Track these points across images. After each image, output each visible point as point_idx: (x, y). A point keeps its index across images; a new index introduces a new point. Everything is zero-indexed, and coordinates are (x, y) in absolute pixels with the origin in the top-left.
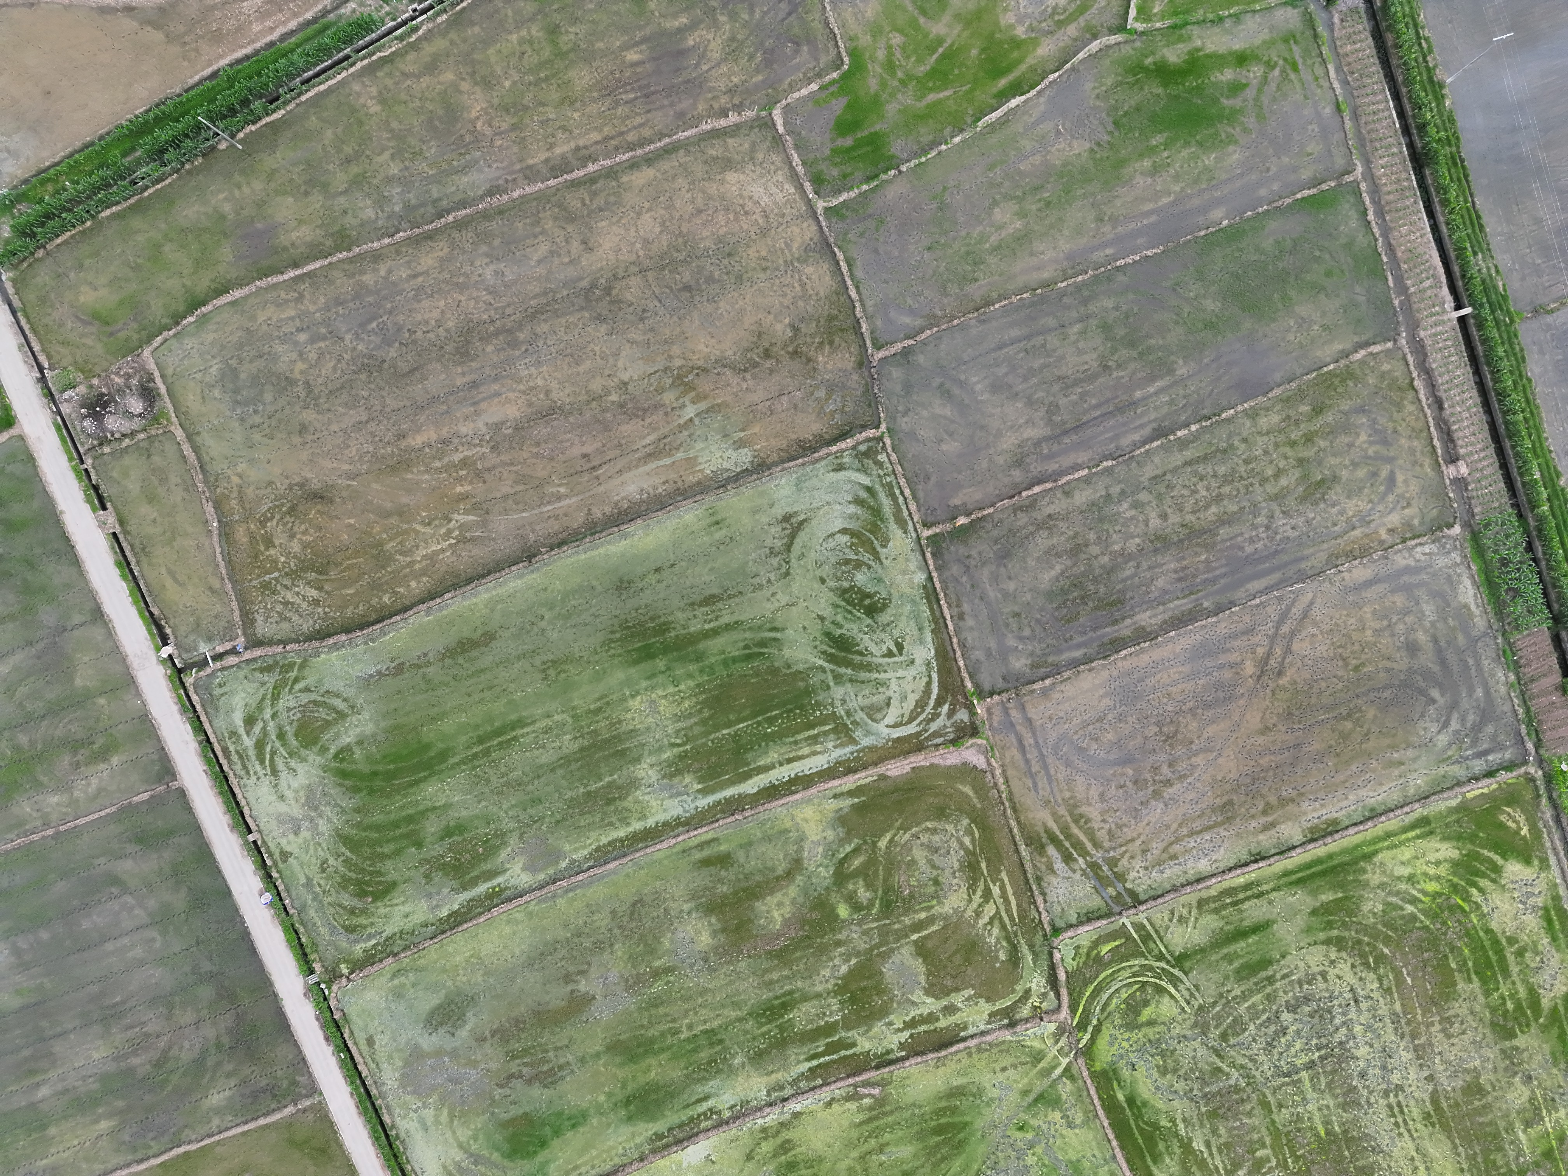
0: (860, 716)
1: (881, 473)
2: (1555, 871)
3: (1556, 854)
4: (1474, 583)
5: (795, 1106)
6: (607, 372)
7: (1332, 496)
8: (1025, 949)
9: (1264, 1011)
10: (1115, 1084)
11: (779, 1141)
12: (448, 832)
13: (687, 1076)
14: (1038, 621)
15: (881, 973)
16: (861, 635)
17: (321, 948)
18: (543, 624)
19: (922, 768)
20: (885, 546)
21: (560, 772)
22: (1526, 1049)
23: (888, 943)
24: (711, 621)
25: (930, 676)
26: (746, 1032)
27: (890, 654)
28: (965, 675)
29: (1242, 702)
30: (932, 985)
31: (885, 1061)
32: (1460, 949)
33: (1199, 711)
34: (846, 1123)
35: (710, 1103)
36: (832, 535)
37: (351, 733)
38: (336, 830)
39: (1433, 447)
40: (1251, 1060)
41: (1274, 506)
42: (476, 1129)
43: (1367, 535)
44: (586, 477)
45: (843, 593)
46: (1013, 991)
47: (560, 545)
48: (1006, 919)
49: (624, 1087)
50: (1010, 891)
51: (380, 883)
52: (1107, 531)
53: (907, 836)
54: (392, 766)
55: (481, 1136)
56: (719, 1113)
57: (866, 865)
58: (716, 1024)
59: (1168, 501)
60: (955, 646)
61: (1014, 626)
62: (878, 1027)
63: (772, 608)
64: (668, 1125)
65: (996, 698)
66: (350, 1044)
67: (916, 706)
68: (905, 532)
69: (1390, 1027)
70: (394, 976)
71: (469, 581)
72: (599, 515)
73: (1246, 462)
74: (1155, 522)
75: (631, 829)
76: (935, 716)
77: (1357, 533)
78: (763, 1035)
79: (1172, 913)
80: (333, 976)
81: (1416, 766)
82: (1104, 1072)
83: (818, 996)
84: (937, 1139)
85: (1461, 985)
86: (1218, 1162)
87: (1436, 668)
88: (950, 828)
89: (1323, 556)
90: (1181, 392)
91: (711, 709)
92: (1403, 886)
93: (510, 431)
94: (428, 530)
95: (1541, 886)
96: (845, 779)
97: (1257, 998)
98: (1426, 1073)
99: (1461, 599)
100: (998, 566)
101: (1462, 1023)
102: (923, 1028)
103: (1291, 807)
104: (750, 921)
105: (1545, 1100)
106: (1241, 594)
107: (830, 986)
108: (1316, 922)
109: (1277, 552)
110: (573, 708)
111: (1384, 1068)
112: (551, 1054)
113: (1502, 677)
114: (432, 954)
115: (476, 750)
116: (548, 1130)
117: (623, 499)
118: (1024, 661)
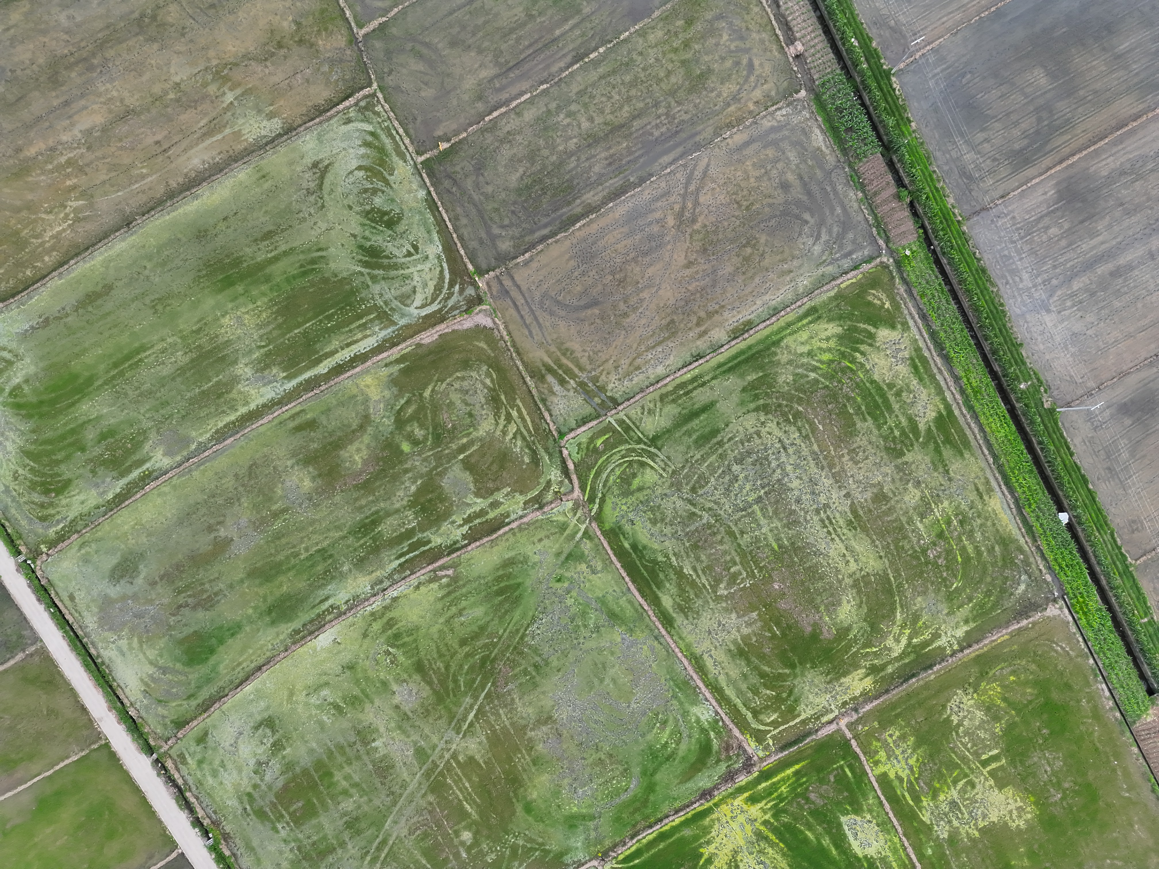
0: (395, 304)
1: (380, 120)
2: (914, 330)
3: (913, 318)
4: (822, 131)
5: (393, 593)
6: (163, 78)
7: (710, 84)
8: (542, 452)
9: (719, 468)
10: (621, 537)
11: (385, 620)
12: (103, 437)
13: (310, 585)
14: (513, 212)
15: (441, 486)
16: (386, 244)
17: (24, 536)
18: (147, 272)
19: (447, 333)
20: (392, 175)
21: (179, 380)
22: (914, 462)
23: (442, 465)
24: (272, 251)
25: (441, 266)
26: (348, 546)
27: (409, 254)
28: (466, 260)
29: (669, 247)
30: (479, 489)
31: (453, 548)
32: (854, 399)
33: (640, 259)
34: (431, 599)
35: (330, 602)
36: (351, 172)
37: (19, 375)
38: (20, 448)
39: (777, 35)
40: (715, 502)
41: (670, 99)
42: (161, 649)
43: (740, 109)
44: (160, 158)
45: (367, 214)
46: (538, 484)
47: (148, 212)
48: (525, 433)
49: (265, 600)
50: (525, 412)
51: (60, 481)
52: (552, 137)
53: (444, 385)
54: (52, 395)
55: (165, 653)
56: (338, 608)
57: (417, 412)
58: (325, 544)
59: (592, 108)
60: (456, 240)
61: (497, 219)
62: (445, 526)
63: (316, 234)
64: (302, 623)
65: (491, 273)
66: (57, 601)
67: (435, 290)
68: (405, 162)
69: (812, 463)
70: (81, 547)
71: (87, 249)
72: (175, 185)
73: (644, 69)
74: (585, 125)
75: (239, 413)
76: (450, 295)
77: (732, 108)
78: (361, 546)
79: (643, 408)
80: (36, 554)
81: (801, 272)
82: (612, 530)
83: (397, 511)
84: (500, 598)
85: (859, 425)
86: (704, 581)
87: (805, 198)
88: (474, 374)
89: (710, 130)
90: (589, 25)
91: (283, 316)
92: (805, 360)
93: (99, 134)
94: (51, 217)
95: (905, 343)
96: (391, 351)
97: (713, 458)
98: (844, 492)
99: (814, 144)
100: (477, 176)
101: (864, 452)
102: (478, 521)
103: (716, 317)
104: (338, 465)
105: (932, 497)
106: (656, 167)
107: (405, 503)
108: (746, 396)
109: (677, 132)
110: (180, 331)
111: (813, 493)
112: (207, 586)
113: (853, 196)
114: (106, 527)
115: (113, 373)
116: (214, 641)
117: (191, 170)
118: (508, 243)
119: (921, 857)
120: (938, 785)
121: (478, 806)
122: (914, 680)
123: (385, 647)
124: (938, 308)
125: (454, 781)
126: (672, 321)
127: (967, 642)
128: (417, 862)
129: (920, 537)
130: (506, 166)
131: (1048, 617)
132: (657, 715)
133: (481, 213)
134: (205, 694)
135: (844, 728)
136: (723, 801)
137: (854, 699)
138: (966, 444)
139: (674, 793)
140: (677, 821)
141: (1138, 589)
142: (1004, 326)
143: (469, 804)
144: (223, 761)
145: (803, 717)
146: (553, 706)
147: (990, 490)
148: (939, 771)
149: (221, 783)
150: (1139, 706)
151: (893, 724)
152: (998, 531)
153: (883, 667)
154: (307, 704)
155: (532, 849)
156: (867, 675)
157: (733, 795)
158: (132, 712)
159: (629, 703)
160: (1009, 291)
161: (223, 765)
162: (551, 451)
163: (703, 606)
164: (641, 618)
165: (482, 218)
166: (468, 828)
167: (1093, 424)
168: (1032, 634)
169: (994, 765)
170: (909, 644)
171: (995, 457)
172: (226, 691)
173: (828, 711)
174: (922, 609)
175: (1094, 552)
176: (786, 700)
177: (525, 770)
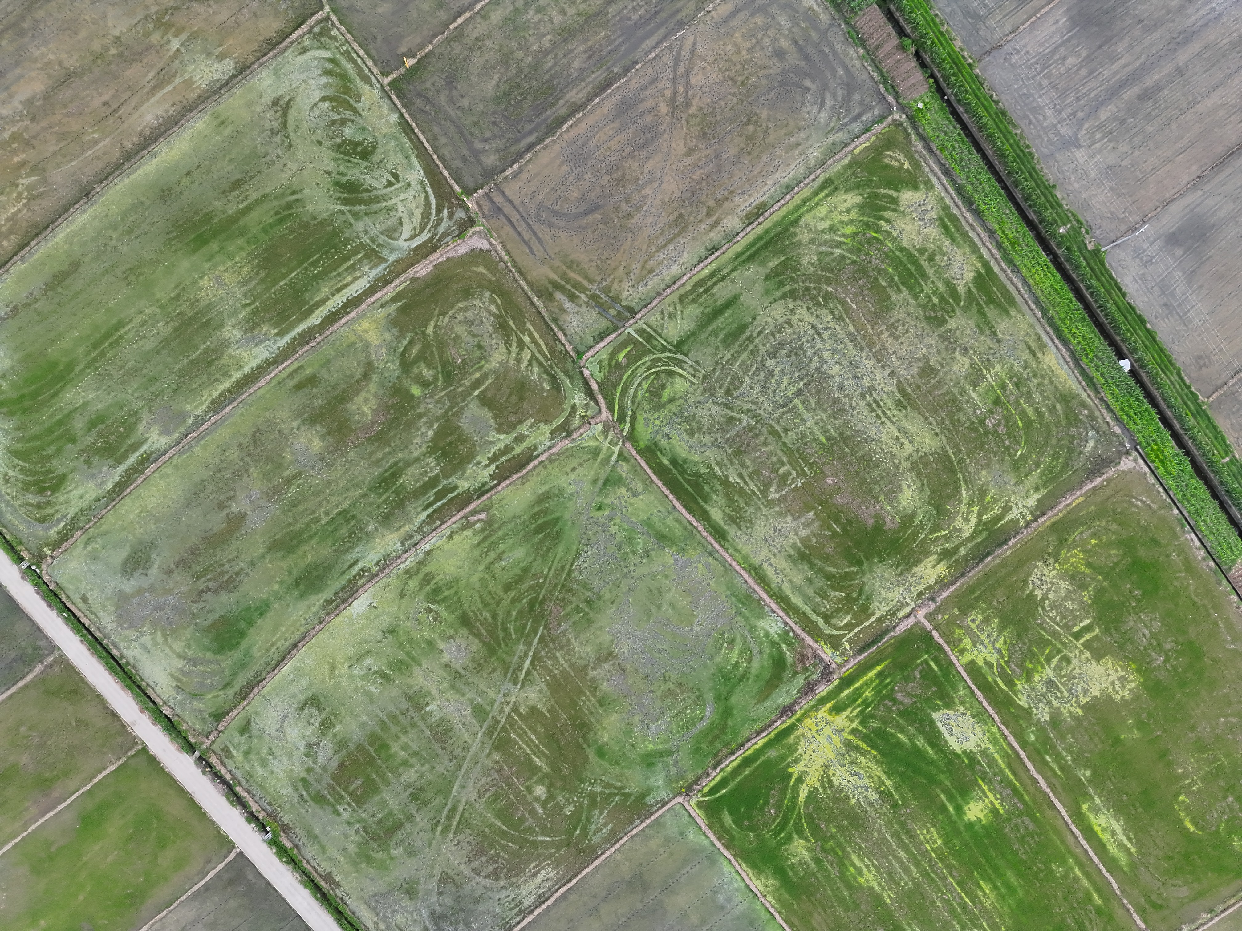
0: (382, 239)
1: (337, 44)
2: (938, 188)
3: (935, 175)
5: (425, 546)
6: (101, 33)
8: (562, 376)
9: (752, 364)
10: (659, 453)
11: (421, 576)
12: (93, 424)
13: (336, 551)
14: (494, 123)
15: (459, 427)
16: (363, 176)
17: (24, 541)
18: (113, 243)
19: (442, 263)
20: (359, 101)
21: (164, 352)
22: (957, 329)
23: (457, 404)
24: (243, 201)
25: (426, 192)
26: (370, 504)
27: (390, 184)
28: (451, 181)
29: (666, 136)
30: (500, 425)
31: (482, 491)
32: (885, 270)
33: (636, 153)
34: (467, 547)
35: (360, 565)
36: (315, 105)
38: (7, 448)
40: (753, 403)
42: (188, 640)
44: (111, 120)
45: (338, 147)
46: (563, 410)
47: (106, 179)
48: (541, 358)
49: (290, 573)
50: (537, 336)
51: (53, 478)
52: (524, 37)
53: (447, 319)
54: (33, 387)
55: (192, 643)
56: (369, 570)
57: (422, 351)
58: (345, 505)
60: (437, 162)
61: (478, 133)
62: (470, 469)
63: (287, 176)
64: (333, 592)
65: (480, 191)
66: (69, 605)
67: (423, 218)
68: (371, 85)
69: (850, 346)
70: (86, 544)
71: (47, 227)
72: (130, 146)
74: (558, 19)
75: (233, 379)
76: (439, 221)
78: (384, 502)
79: (662, 313)
80: (40, 558)
81: (810, 143)
82: (648, 448)
83: (417, 460)
84: (540, 536)
85: (894, 297)
86: (752, 486)
87: (803, 64)
88: (477, 302)
89: (692, 5)
91: (265, 269)
92: (827, 237)
93: (41, 102)
95: (931, 202)
96: (385, 290)
97: (744, 356)
98: (888, 371)
100: (451, 90)
101: (904, 325)
102: (504, 459)
103: (727, 205)
104: (347, 420)
105: (982, 362)
106: (639, 53)
107: (424, 450)
108: (771, 285)
109: (656, 13)
110: (158, 300)
111: (855, 377)
112: (227, 566)
113: (854, 53)
114: (110, 518)
115: (93, 355)
116: (242, 624)
117: (145, 127)
118: (492, 157)
119: (1024, 744)
120: (1030, 666)
121: (547, 757)
122: (989, 558)
123: (425, 605)
124: (961, 160)
125: (519, 735)
126: (681, 215)
127: (1040, 510)
128: (491, 825)
129: (975, 407)
130: (479, 75)
131: (1123, 472)
132: (723, 634)
133: (459, 129)
134: (241, 681)
135: (923, 620)
136: (805, 715)
137: (930, 588)
138: (1011, 301)
139: (753, 714)
140: (760, 743)
141: (1215, 428)
142: (1034, 169)
143: (538, 757)
144: (270, 749)
145: (878, 615)
146: (612, 641)
147: (1043, 347)
148: (1030, 650)
149: (272, 772)
150: (1232, 551)
151: (974, 608)
152: (1056, 388)
153: (955, 550)
154: (351, 677)
155: (611, 795)
156: (939, 561)
157: (816, 708)
158: (166, 711)
159: (691, 626)
160: (1033, 132)
161: (271, 752)
162: (571, 373)
163: (755, 514)
164: (691, 535)
165: (462, 134)
166: (540, 782)
167: (1141, 259)
168: (1109, 491)
169: (1087, 637)
170: (979, 522)
171: (1044, 311)
172: (264, 674)
173: (903, 605)
174: (988, 483)
175: (1162, 395)
176: (857, 599)
177: (592, 713)
